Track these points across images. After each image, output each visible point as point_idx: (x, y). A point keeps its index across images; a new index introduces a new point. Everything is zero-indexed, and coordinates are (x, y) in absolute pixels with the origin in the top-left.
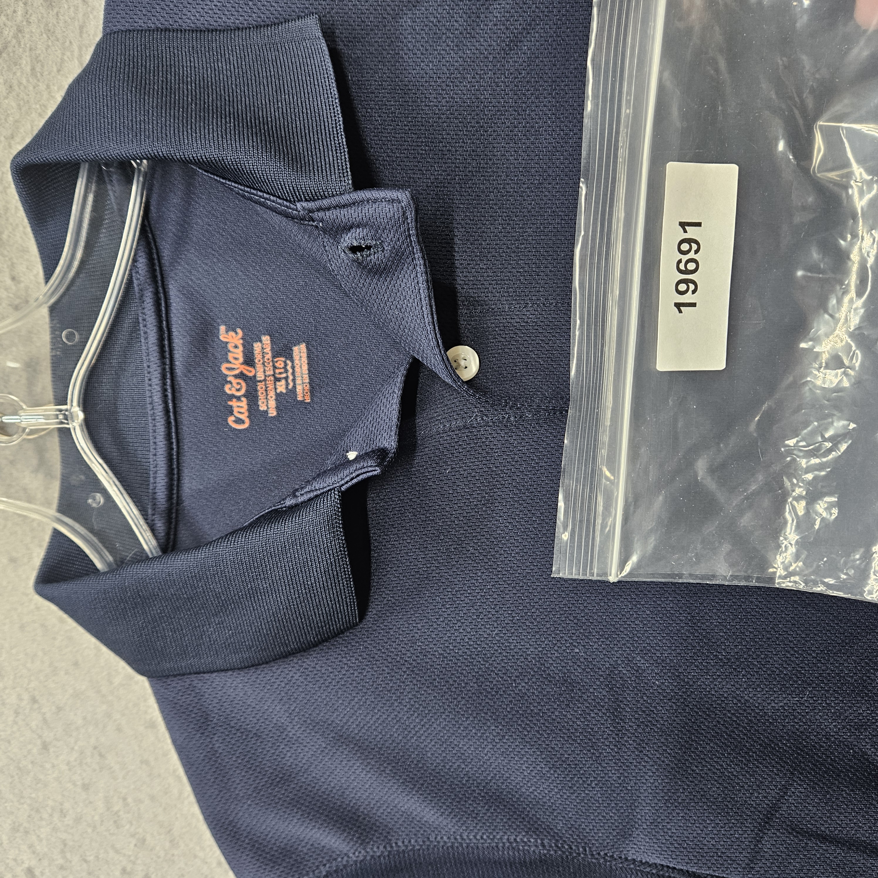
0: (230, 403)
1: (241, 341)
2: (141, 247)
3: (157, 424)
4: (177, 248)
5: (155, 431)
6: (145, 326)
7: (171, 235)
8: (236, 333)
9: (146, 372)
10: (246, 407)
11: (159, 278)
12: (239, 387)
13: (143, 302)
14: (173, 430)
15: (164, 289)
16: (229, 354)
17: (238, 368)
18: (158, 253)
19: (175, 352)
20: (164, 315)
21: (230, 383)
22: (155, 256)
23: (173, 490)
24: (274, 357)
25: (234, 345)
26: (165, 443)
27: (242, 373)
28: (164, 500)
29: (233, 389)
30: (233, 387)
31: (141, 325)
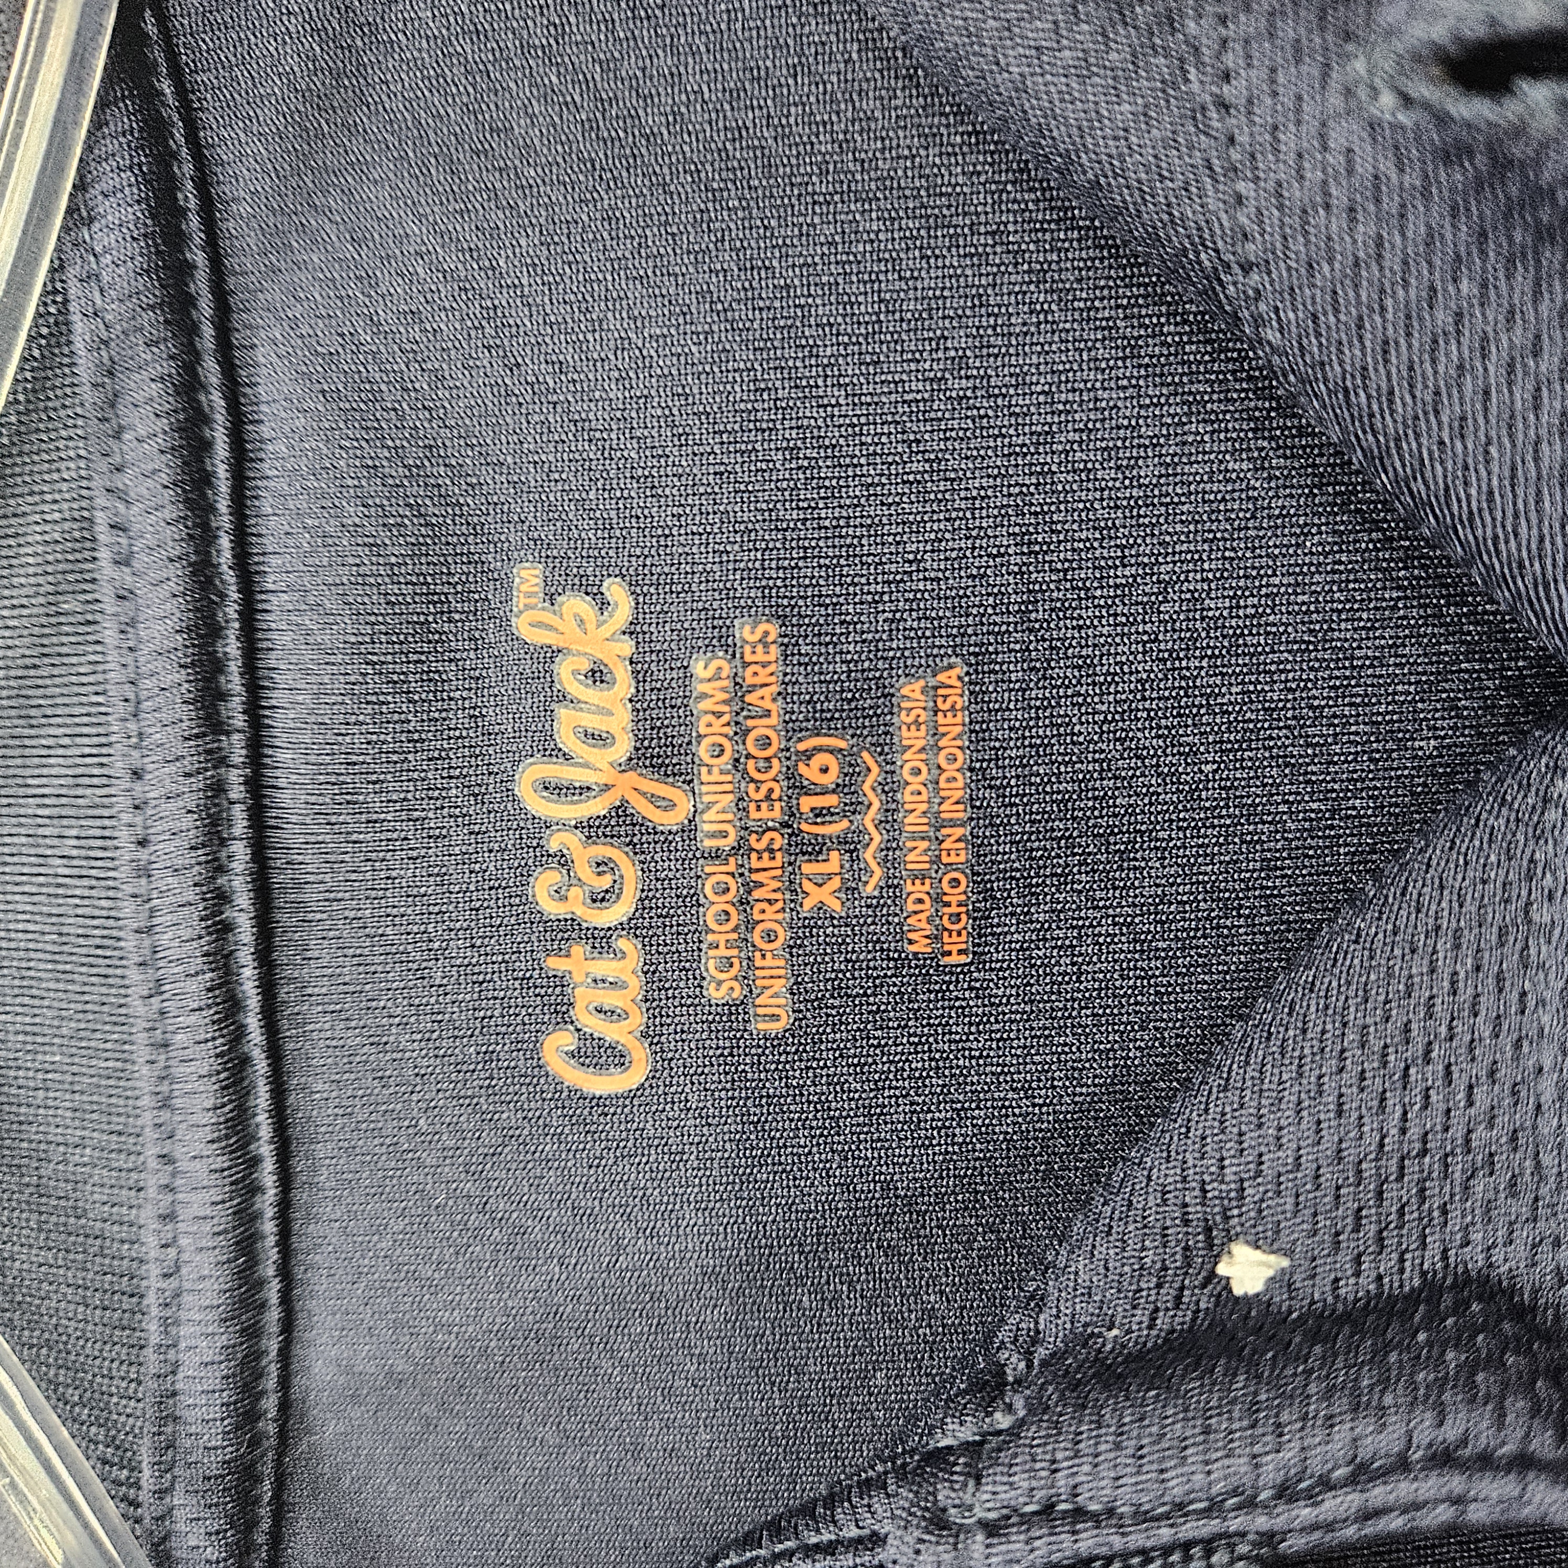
0: (555, 964)
1: (627, 647)
2: (111, 146)
3: (179, 1070)
4: (305, 158)
5: (165, 1103)
6: (124, 561)
7: (277, 87)
8: (604, 605)
9: (122, 802)
10: (636, 985)
11: (205, 306)
12: (606, 882)
13: (117, 435)
14: (262, 1098)
15: (229, 369)
16: (563, 713)
17: (607, 787)
18: (203, 184)
19: (277, 697)
20: (223, 505)
21: (563, 861)
22: (189, 197)
23: (259, 1375)
24: (791, 728)
25: (586, 666)
26: (221, 1162)
27: (621, 811)
28: (219, 1427)
29: (575, 892)
30: (573, 880)
31: (104, 554)
